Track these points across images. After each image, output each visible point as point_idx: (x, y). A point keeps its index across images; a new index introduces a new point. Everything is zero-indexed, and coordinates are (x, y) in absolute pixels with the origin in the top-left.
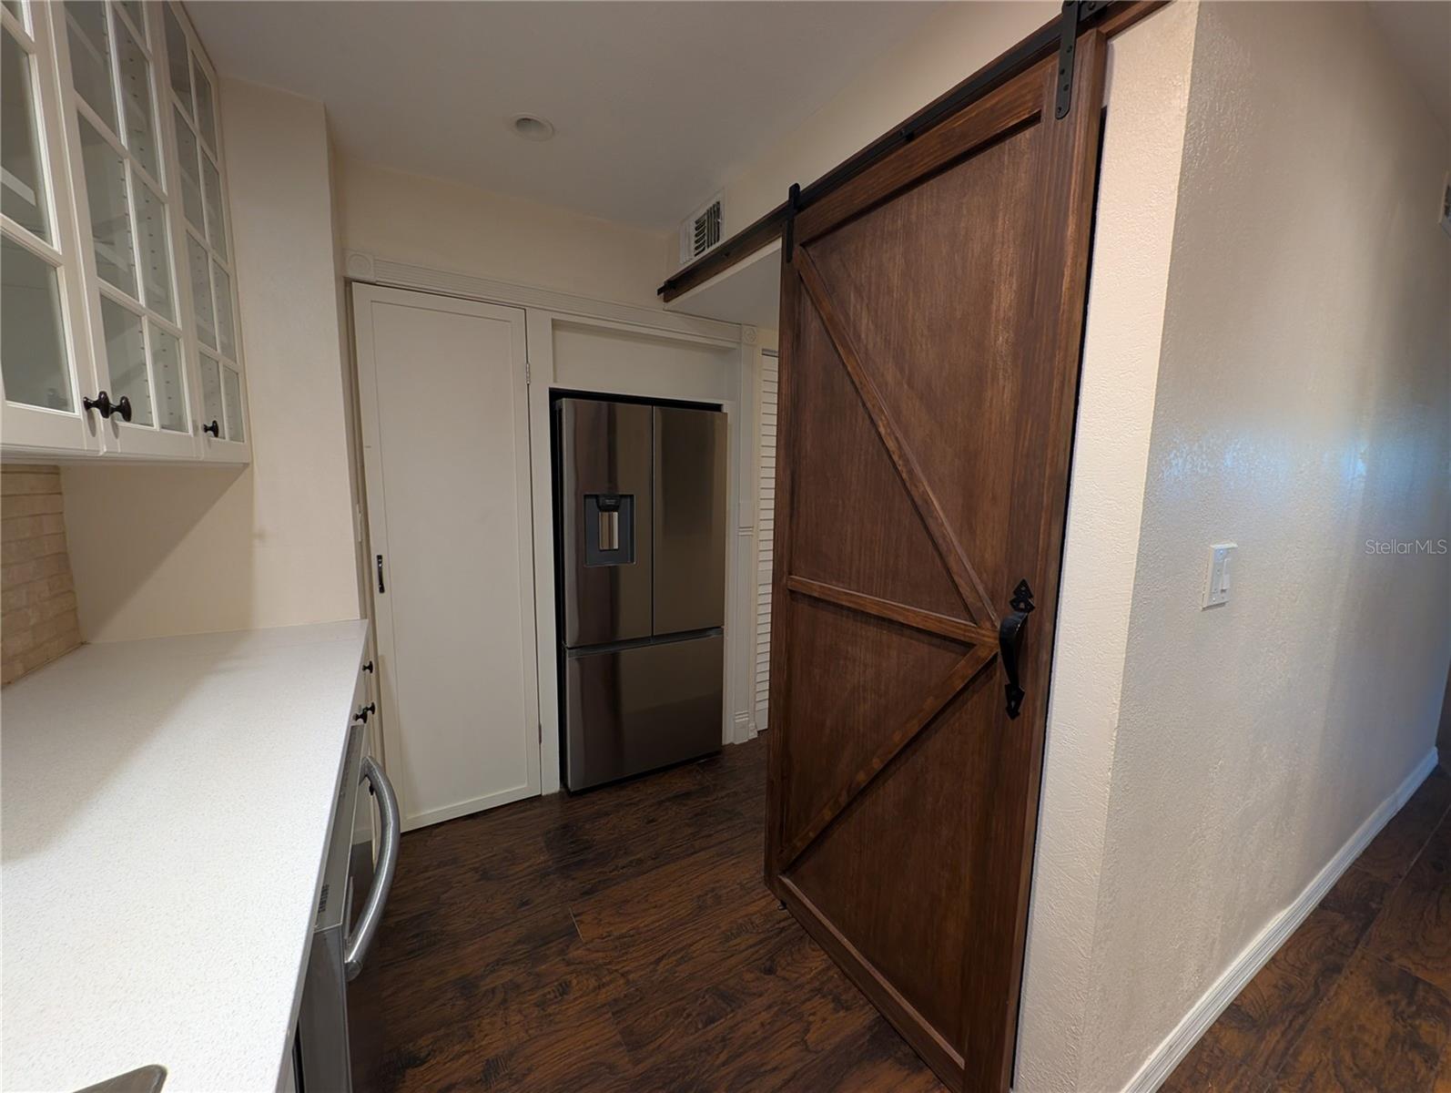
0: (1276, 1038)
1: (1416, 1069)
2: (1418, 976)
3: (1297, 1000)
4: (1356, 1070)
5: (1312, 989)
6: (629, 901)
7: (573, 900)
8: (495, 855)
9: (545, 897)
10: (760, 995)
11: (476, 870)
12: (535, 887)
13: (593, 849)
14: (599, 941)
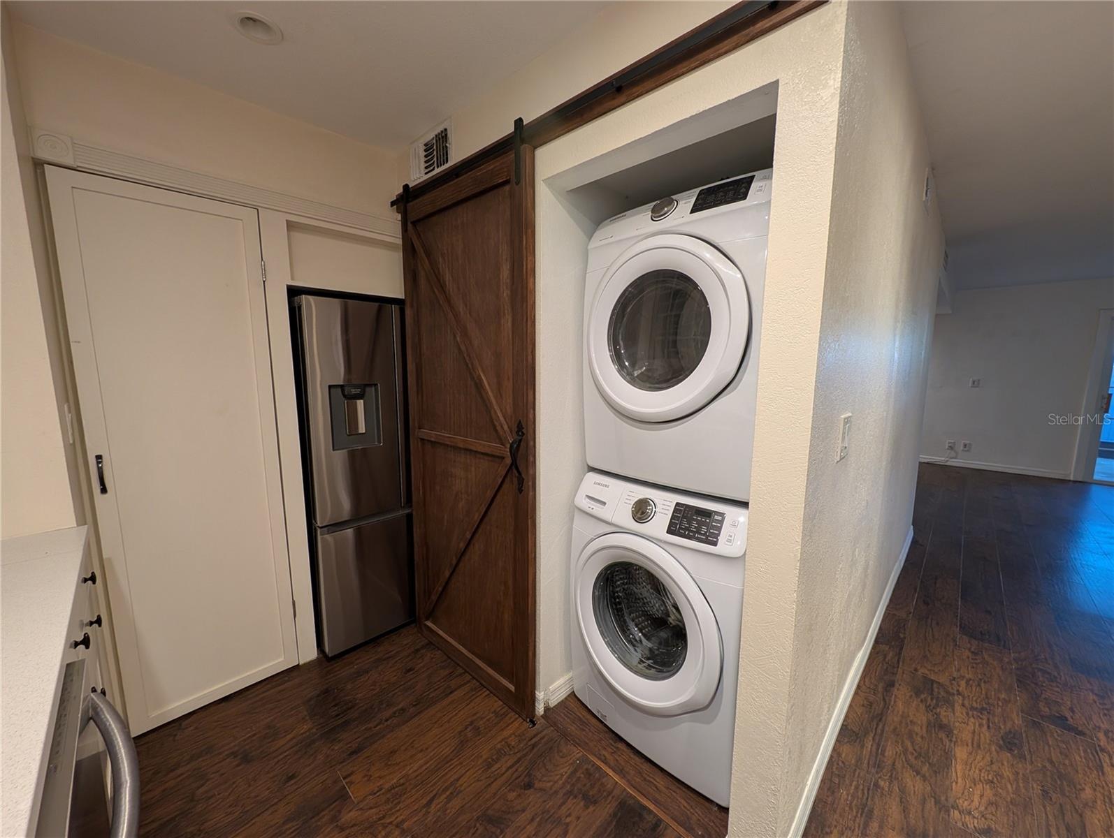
0: (870, 744)
1: (944, 743)
2: (932, 678)
3: (876, 713)
4: (916, 754)
5: (882, 703)
6: (396, 752)
7: (342, 763)
8: (254, 735)
9: (313, 765)
10: (523, 811)
11: (234, 754)
12: (300, 758)
13: (356, 708)
14: (371, 797)
